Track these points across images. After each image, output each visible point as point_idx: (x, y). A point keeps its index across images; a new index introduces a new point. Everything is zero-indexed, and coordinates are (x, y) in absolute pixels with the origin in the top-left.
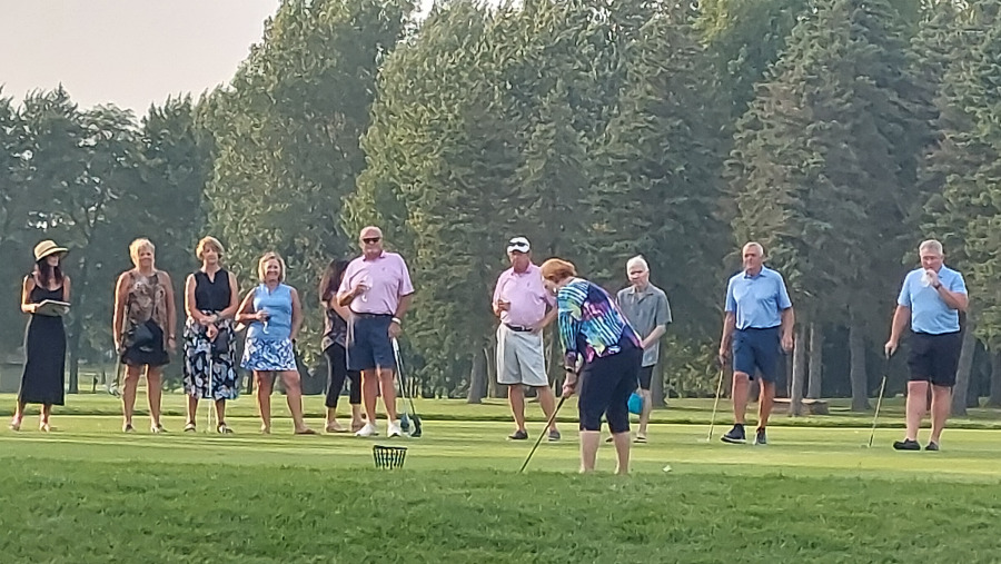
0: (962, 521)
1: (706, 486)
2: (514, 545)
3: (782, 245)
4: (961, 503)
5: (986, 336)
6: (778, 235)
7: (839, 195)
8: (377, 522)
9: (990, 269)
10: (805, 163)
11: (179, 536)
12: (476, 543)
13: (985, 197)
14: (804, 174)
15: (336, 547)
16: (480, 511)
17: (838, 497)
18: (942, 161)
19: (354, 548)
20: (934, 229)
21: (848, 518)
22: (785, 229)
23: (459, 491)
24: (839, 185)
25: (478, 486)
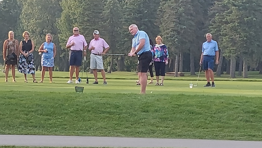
0: (231, 107)
1: (163, 97)
3: (173, 32)
4: (231, 102)
5: (226, 56)
6: (172, 29)
7: (187, 19)
9: (227, 38)
10: (179, 10)
12: (104, 112)
13: (226, 19)
14: (178, 13)
17: (198, 100)
18: (215, 10)
20: (212, 28)
21: (201, 106)
22: (174, 28)
23: (99, 99)
24: (188, 16)
25: (103, 97)
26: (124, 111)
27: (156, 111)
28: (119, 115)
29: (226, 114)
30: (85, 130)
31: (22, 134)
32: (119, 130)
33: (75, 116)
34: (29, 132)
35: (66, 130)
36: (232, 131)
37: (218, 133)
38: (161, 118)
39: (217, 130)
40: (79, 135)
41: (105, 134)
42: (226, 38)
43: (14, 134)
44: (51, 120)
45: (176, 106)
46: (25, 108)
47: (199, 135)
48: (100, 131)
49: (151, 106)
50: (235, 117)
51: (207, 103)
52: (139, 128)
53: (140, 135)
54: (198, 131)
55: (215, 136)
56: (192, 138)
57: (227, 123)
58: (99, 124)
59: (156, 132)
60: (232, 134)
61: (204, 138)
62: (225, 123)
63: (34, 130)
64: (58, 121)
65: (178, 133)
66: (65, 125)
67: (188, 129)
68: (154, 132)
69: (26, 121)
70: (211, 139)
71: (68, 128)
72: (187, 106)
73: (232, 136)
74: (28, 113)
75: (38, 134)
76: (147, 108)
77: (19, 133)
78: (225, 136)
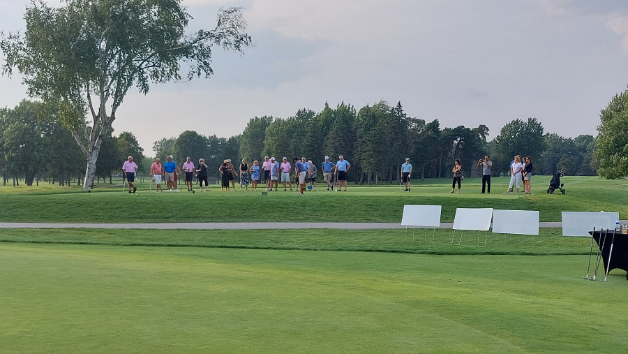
2: (284, 208)
8: (262, 205)
11: (229, 208)
15: (255, 209)
16: (279, 202)
19: (258, 209)
26: (291, 206)
28: (287, 209)
29: (353, 207)
33: (260, 210)
38: (313, 210)
39: (347, 217)
42: (365, 161)
44: (245, 213)
45: (323, 202)
46: (230, 206)
49: (307, 203)
50: (358, 209)
51: (342, 200)
52: (299, 217)
57: (354, 212)
58: (275, 215)
62: (352, 212)
64: (249, 214)
67: (330, 216)
69: (230, 214)
72: (329, 202)
74: (231, 209)
76: (305, 204)
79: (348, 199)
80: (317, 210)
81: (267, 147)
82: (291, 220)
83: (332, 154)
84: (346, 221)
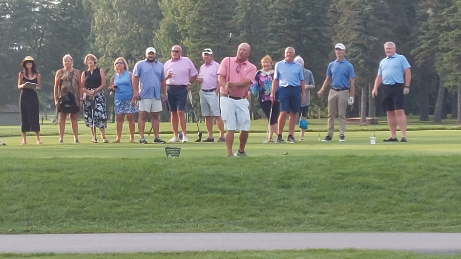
0: (434, 174)
1: (317, 161)
2: (229, 191)
3: (355, 48)
4: (434, 165)
5: (449, 86)
6: (353, 43)
7: (380, 24)
8: (166, 183)
10: (364, 10)
11: (76, 191)
12: (212, 190)
13: (447, 23)
14: (364, 15)
15: (148, 195)
16: (214, 176)
17: (378, 164)
19: (156, 195)
20: (425, 39)
21: (383, 174)
22: (356, 40)
23: (204, 167)
24: (380, 19)
25: (213, 164)
26: (248, 187)
27: (304, 186)
28: (239, 194)
29: (425, 187)
30: (179, 222)
31: (70, 233)
32: (239, 221)
33: (162, 197)
34: (82, 228)
35: (146, 224)
36: (436, 216)
37: (411, 221)
38: (312, 198)
39: (409, 216)
40: (167, 232)
41: (214, 229)
42: (449, 55)
43: (56, 233)
44: (121, 206)
45: (339, 175)
46: (76, 186)
47: (378, 225)
48: (206, 223)
49: (295, 178)
50: (441, 192)
51: (392, 169)
52: (274, 216)
53: (276, 228)
54: (376, 218)
55: (405, 225)
56: (366, 231)
57: (428, 203)
58: (204, 212)
59: (304, 222)
60: (435, 222)
61: (387, 229)
62: (424, 202)
63: (91, 225)
64: (132, 208)
65: (341, 222)
66: (146, 214)
67: (360, 215)
68: (298, 222)
69: (76, 209)
70: (398, 230)
71: (151, 219)
72: (358, 175)
73: (436, 225)
74: (80, 196)
75: (99, 231)
76: (288, 181)
77: (64, 231)
78: (423, 225)
79: (411, 165)
80: (321, 198)
81: (168, 18)
82: (250, 227)
83: (354, 35)
84: (406, 228)
